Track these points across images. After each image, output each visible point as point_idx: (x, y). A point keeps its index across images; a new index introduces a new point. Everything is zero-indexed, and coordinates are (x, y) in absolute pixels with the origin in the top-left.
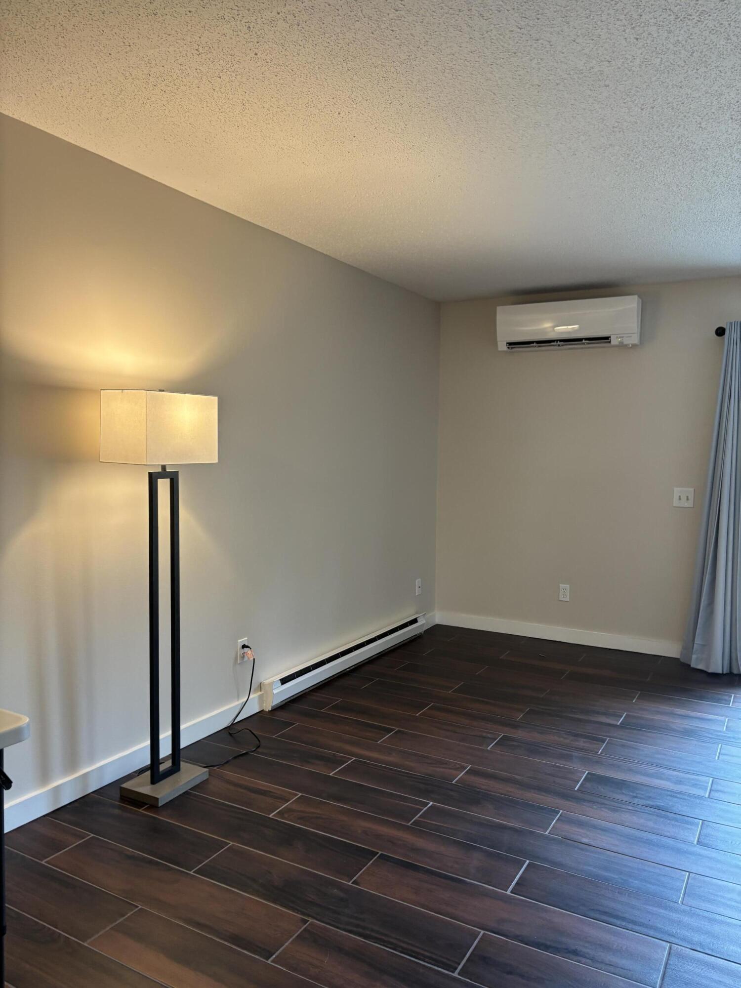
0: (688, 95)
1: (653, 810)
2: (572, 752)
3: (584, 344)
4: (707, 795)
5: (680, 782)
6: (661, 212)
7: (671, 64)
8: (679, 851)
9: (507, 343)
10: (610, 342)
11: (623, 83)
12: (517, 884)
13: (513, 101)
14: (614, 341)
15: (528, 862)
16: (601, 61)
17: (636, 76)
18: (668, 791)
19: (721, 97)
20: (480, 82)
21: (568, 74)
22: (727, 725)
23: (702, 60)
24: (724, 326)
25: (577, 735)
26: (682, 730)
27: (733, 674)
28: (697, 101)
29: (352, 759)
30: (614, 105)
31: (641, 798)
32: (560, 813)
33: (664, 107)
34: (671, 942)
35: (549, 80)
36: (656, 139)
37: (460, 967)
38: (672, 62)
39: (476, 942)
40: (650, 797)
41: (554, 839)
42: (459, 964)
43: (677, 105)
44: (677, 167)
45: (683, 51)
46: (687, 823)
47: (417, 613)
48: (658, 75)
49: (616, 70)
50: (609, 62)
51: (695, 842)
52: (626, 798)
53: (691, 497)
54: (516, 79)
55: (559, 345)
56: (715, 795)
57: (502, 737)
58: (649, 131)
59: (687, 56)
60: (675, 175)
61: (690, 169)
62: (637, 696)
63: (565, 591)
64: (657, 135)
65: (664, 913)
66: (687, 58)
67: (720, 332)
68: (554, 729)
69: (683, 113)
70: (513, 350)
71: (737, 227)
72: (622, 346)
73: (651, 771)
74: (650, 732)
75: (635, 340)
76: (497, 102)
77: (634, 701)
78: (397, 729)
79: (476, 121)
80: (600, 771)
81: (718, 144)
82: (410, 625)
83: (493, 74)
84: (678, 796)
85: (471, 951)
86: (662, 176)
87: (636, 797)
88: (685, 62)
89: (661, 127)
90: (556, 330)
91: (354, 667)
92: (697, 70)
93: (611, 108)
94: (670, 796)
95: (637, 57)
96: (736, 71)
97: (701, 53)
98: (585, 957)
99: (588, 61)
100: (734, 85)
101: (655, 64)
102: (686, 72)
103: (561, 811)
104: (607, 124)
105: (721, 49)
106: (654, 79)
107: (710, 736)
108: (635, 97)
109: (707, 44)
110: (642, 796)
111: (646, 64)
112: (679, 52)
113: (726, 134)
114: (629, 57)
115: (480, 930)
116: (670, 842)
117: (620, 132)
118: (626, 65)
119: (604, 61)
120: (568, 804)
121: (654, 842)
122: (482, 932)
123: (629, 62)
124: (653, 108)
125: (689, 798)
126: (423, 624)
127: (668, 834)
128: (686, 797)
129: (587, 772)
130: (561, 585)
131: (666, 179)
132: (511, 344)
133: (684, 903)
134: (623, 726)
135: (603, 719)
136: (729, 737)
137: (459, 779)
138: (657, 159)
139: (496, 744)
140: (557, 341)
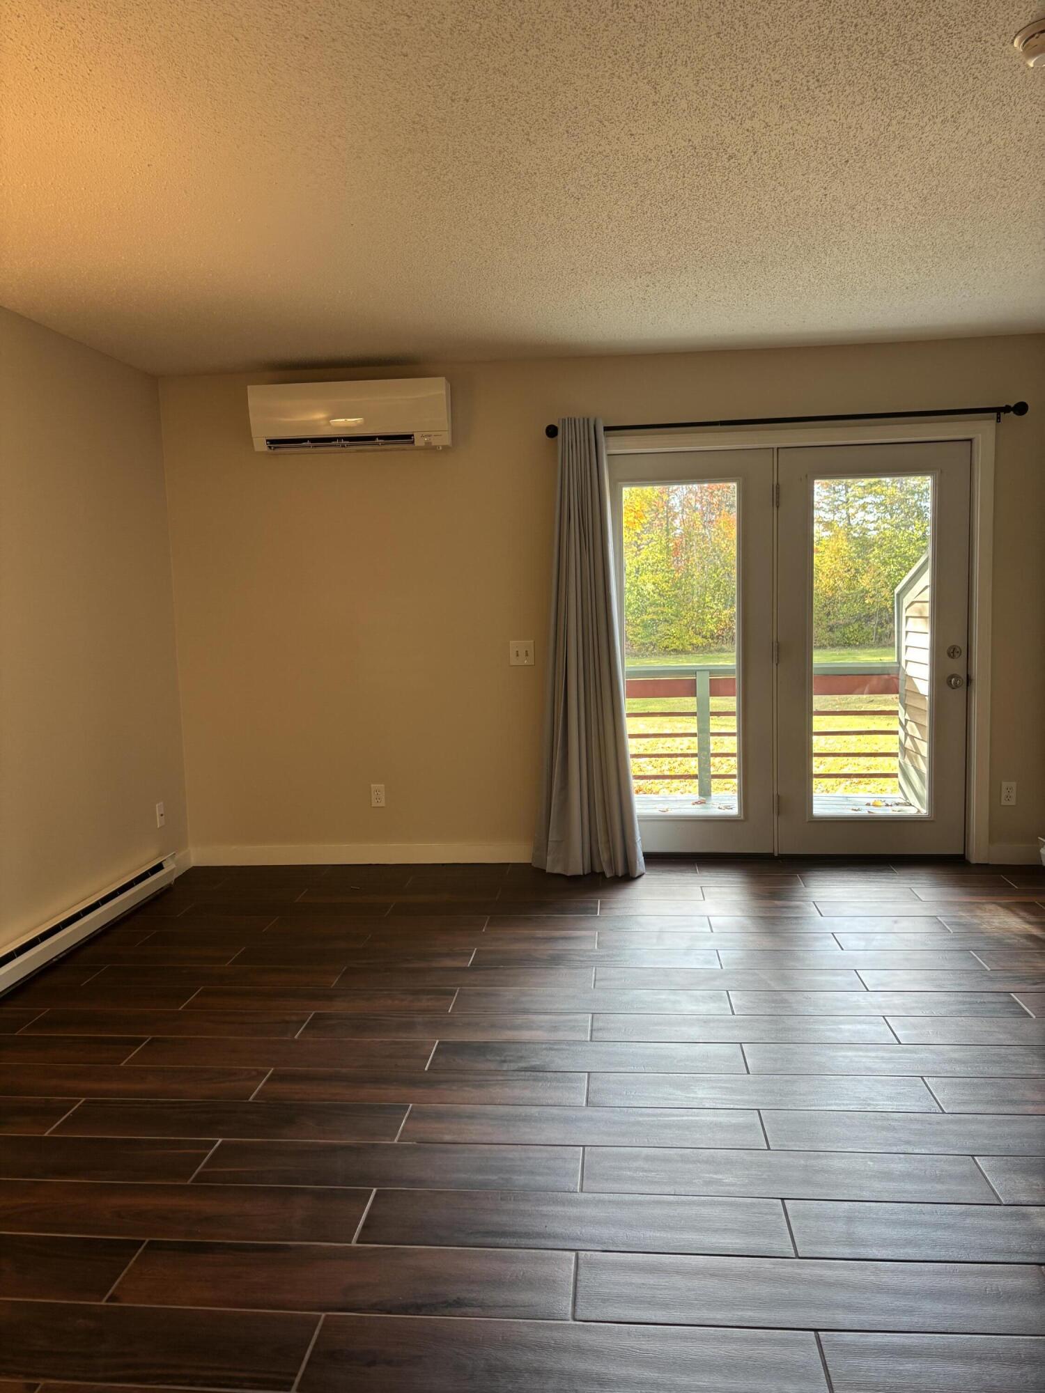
0: (513, 87)
1: (528, 1074)
2: (413, 1017)
3: (377, 444)
4: (589, 1039)
5: (555, 1028)
6: (476, 260)
7: (494, 35)
8: (567, 1121)
9: (267, 441)
10: (413, 442)
11: (427, 54)
12: (364, 1227)
13: (266, 55)
14: (419, 441)
15: (375, 1190)
16: (398, 14)
17: (446, 46)
18: (542, 1043)
19: (556, 98)
20: (214, 16)
21: (349, 26)
22: (598, 940)
23: (533, 36)
24: (556, 425)
25: (416, 993)
26: (549, 958)
27: (596, 873)
28: (525, 98)
29: (79, 1101)
30: (415, 87)
31: (510, 1061)
32: (410, 1107)
33: (482, 101)
34: (577, 1248)
35: (321, 31)
36: (470, 149)
37: (297, 1380)
38: (495, 32)
39: (317, 1332)
40: (522, 1057)
41: (407, 1147)
42: (296, 1375)
43: (500, 101)
44: (497, 195)
45: (509, 19)
46: (570, 1080)
47: (160, 855)
48: (475, 50)
49: (418, 32)
50: (409, 17)
51: (584, 1104)
52: (493, 1066)
53: (531, 654)
54: (270, 19)
55: (343, 446)
56: (597, 1035)
57: (313, 1016)
58: (461, 136)
59: (514, 26)
60: (495, 207)
61: (513, 200)
62: (487, 923)
63: (379, 794)
64: (472, 143)
65: (562, 1211)
66: (514, 30)
67: (552, 431)
68: (381, 990)
69: (506, 115)
70: (278, 451)
71: (568, 289)
72: (430, 448)
73: (518, 1022)
74: (512, 968)
75: (445, 439)
76: (241, 54)
77: (484, 930)
78: (151, 1037)
79: (208, 80)
80: (455, 1037)
81: (549, 168)
82: (152, 874)
83: (234, 5)
84: (556, 1047)
85: (310, 1348)
86: (478, 207)
87: (504, 1061)
88: (511, 36)
89: (477, 133)
90: (332, 424)
91: (64, 954)
92: (527, 51)
93: (411, 91)
94: (546, 1049)
95: (447, 16)
96: (576, 60)
97: (532, 25)
98: (472, 1306)
99: (378, 10)
100: (573, 82)
101: (472, 32)
102: (513, 52)
103: (411, 1105)
104: (405, 116)
105: (558, 24)
106: (470, 55)
107: (582, 959)
108: (443, 79)
109: (541, 13)
110: (511, 1058)
111: (459, 30)
112: (505, 19)
113: (559, 155)
114: (438, 14)
115: (319, 1313)
116: (555, 1111)
117: (422, 131)
118: (433, 27)
119: (402, 15)
120: (418, 1092)
121: (536, 1117)
122: (323, 1315)
123: (436, 21)
124: (467, 101)
125: (568, 1047)
126: (172, 869)
127: (550, 1102)
128: (564, 1047)
129: (437, 1042)
130: (372, 785)
131: (483, 211)
132: (273, 442)
133: (583, 1190)
134: (476, 967)
135: (449, 963)
136: (602, 956)
137: (259, 1091)
138: (472, 180)
139: (305, 1028)
140: (340, 439)
